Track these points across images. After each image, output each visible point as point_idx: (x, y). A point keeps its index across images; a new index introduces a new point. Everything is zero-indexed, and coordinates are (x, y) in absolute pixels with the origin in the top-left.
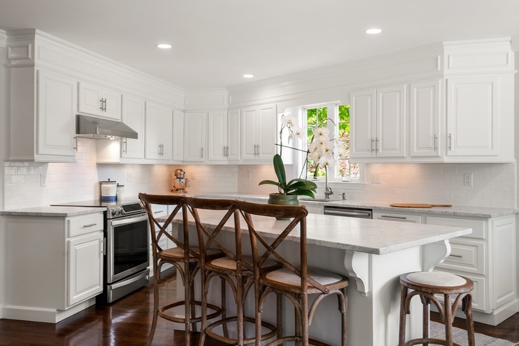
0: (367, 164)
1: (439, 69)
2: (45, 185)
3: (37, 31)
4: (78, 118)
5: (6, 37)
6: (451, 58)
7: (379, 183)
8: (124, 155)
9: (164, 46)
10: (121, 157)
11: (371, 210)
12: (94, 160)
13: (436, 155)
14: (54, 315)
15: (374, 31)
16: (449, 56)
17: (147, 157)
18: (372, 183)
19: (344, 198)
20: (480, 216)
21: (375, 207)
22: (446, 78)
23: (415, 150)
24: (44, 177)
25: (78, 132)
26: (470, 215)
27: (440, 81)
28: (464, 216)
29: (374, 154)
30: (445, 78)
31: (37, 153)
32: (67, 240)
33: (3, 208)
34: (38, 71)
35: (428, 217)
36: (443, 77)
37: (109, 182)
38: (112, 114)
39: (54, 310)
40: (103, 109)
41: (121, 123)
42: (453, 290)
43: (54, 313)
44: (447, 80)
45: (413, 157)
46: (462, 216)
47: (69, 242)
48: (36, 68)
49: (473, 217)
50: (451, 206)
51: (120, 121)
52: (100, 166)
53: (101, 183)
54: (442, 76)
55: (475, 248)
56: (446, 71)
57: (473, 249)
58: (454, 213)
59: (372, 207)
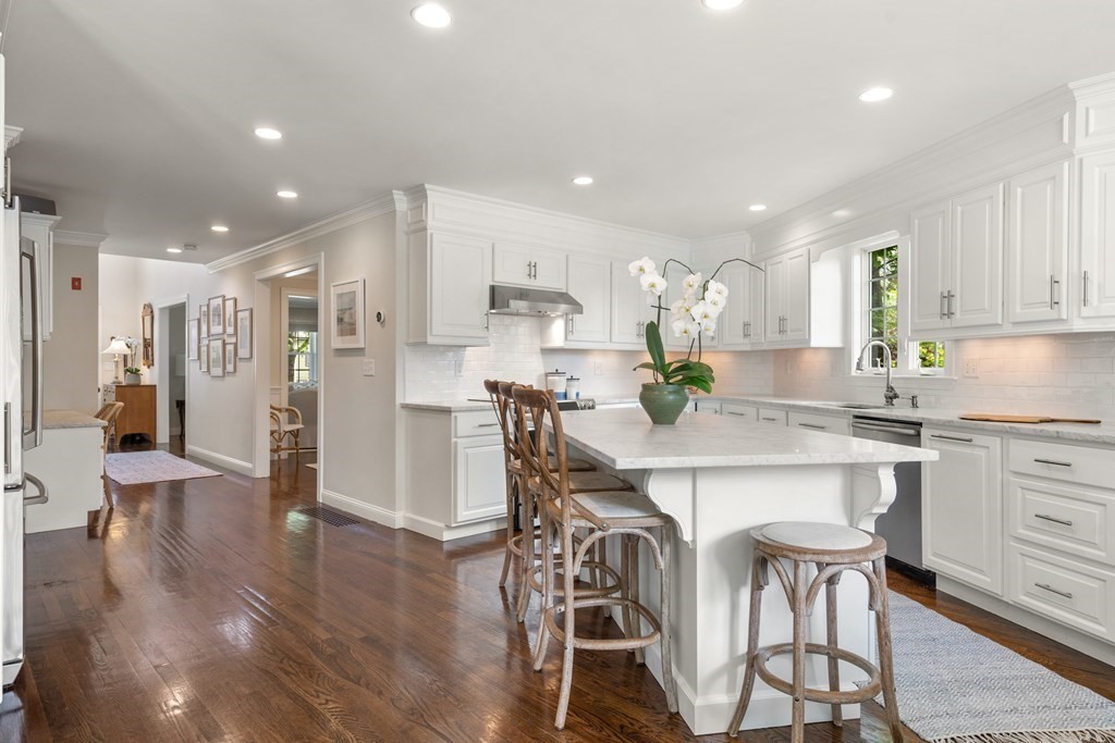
0: (957, 341)
1: (1066, 140)
2: (462, 374)
3: (427, 186)
4: (493, 289)
5: (405, 198)
6: (1092, 112)
7: (977, 378)
8: (570, 337)
9: (583, 181)
10: (566, 339)
11: (921, 424)
12: (537, 345)
13: (1056, 317)
14: (440, 530)
15: (877, 94)
16: (1087, 109)
17: (613, 340)
18: (965, 377)
19: (914, 405)
20: (1108, 440)
21: (928, 419)
22: (1081, 156)
23: (1018, 310)
24: (460, 365)
25: (493, 306)
26: (1089, 438)
27: (1066, 165)
28: (1077, 440)
29: (947, 322)
30: (1077, 157)
31: (431, 335)
32: (453, 440)
33: (404, 399)
34: (432, 235)
35: (1012, 441)
36: (1073, 156)
37: (557, 372)
38: (546, 281)
39: (442, 525)
40: (532, 275)
41: (566, 294)
42: (805, 553)
43: (441, 528)
44: (1081, 161)
45: (1015, 323)
46: (1071, 440)
47: (456, 443)
48: (429, 232)
49: (1093, 442)
50: (1099, 422)
51: (564, 291)
52: (548, 352)
53: (547, 375)
54: (1070, 155)
55: (1101, 508)
56: (1081, 142)
57: (1095, 510)
58: (1058, 432)
59: (923, 419)
